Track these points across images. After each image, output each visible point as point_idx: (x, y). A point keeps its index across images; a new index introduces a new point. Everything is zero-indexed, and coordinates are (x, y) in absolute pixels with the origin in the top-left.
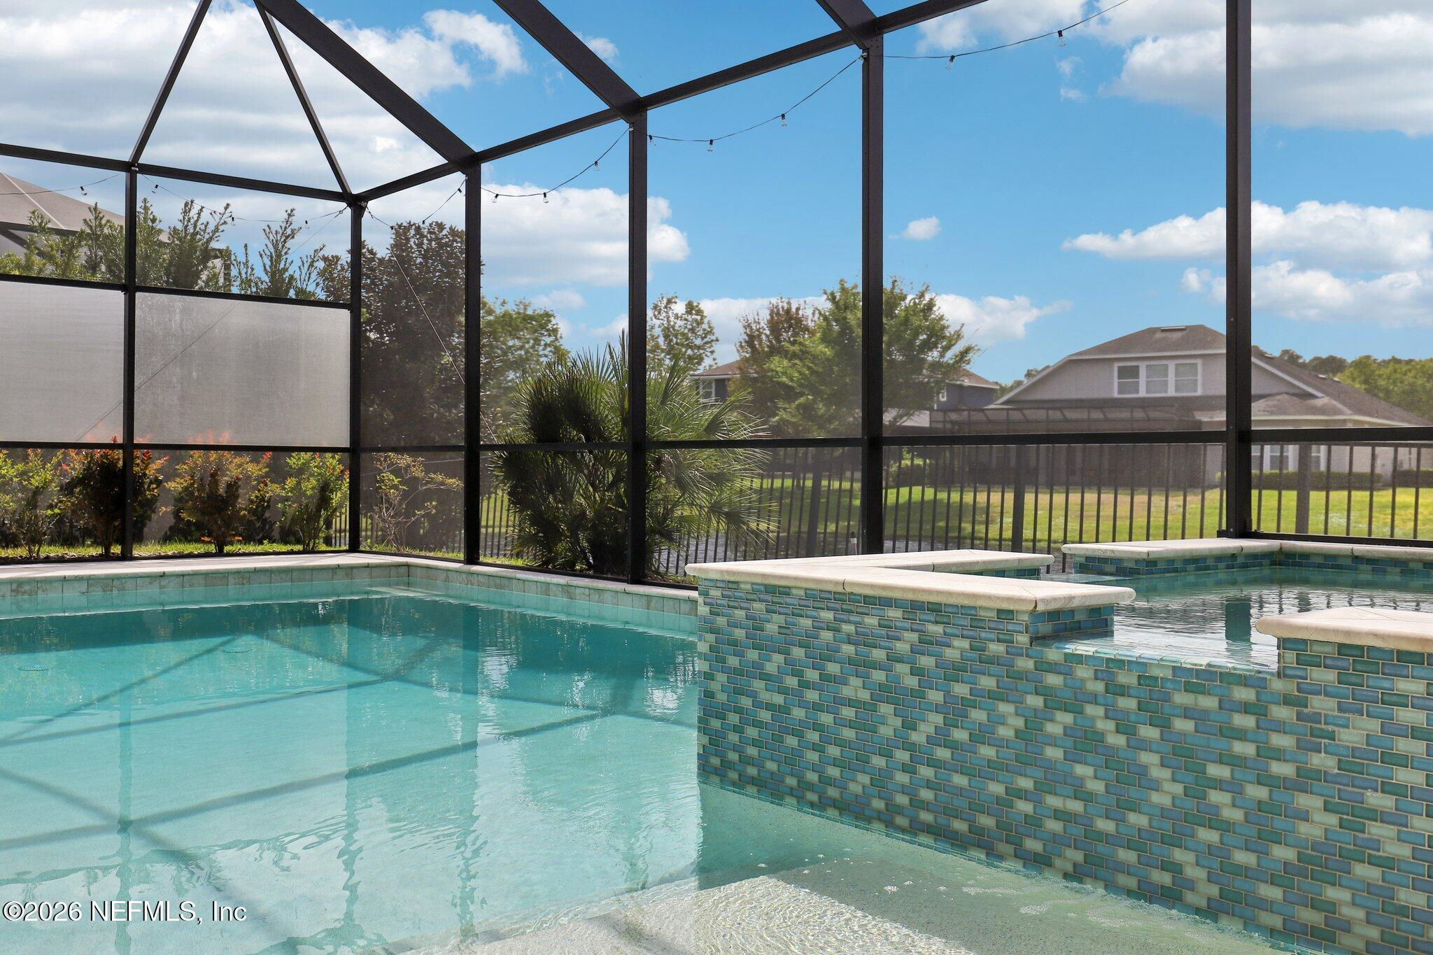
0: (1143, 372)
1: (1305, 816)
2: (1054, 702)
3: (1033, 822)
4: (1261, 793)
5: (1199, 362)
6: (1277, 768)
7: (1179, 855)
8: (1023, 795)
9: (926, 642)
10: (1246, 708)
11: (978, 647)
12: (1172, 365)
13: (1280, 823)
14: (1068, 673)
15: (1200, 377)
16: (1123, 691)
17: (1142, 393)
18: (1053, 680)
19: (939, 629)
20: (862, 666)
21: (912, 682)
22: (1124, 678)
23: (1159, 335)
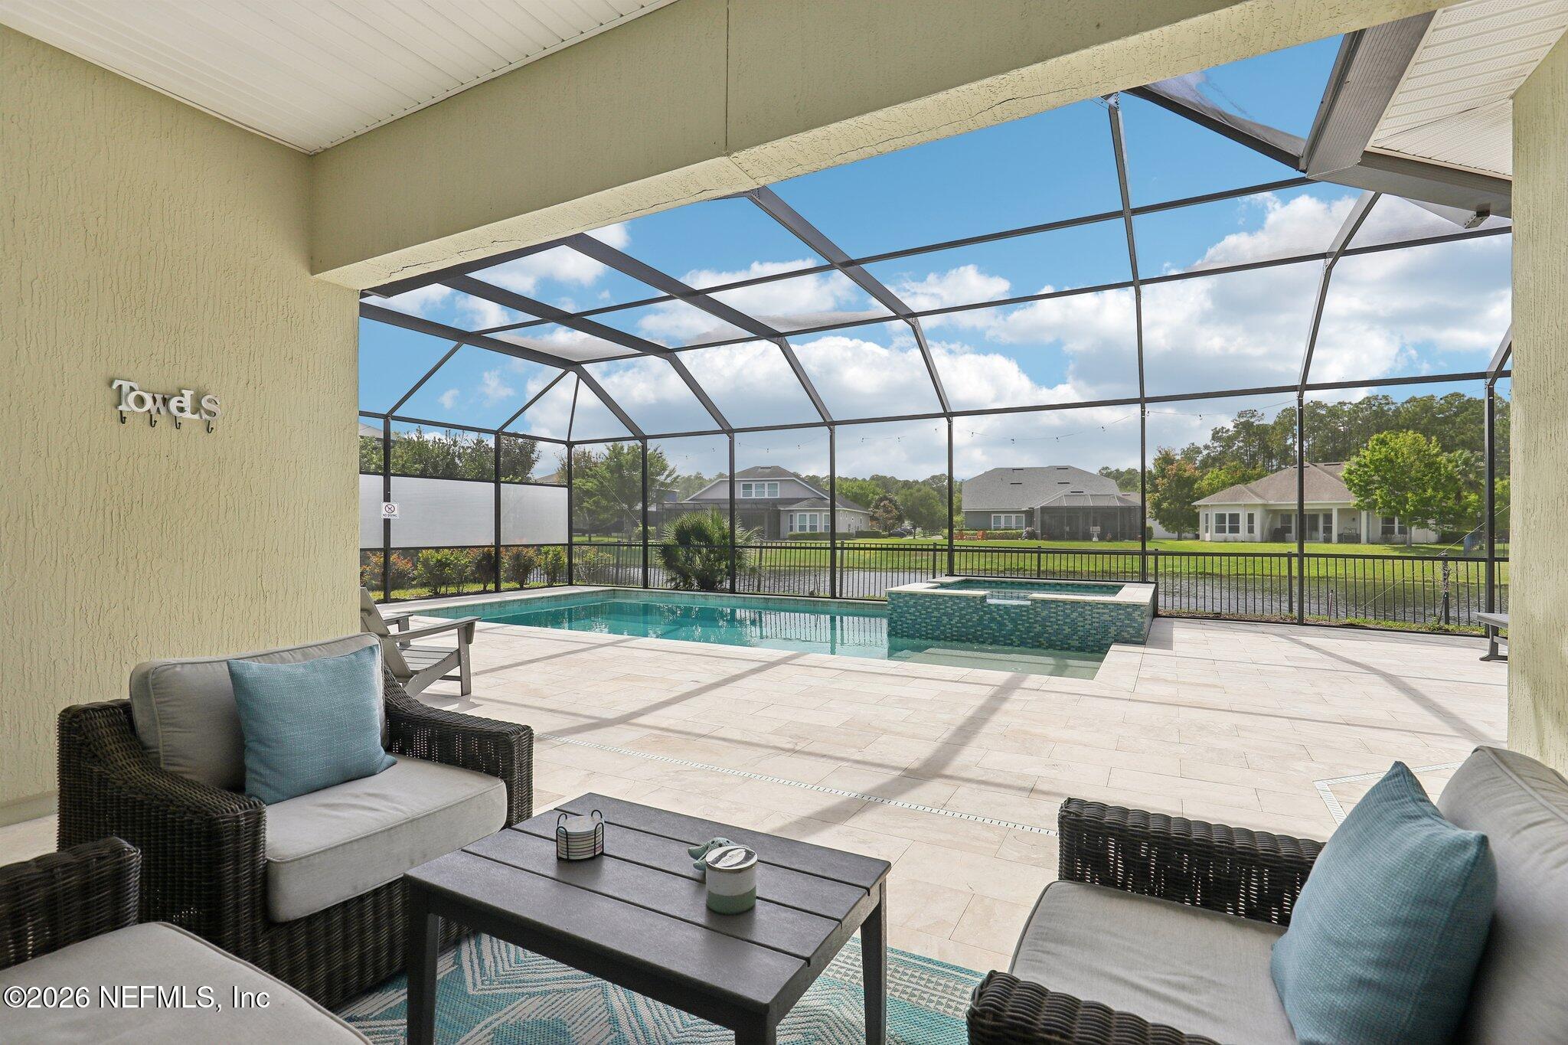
0: (754, 487)
1: (1036, 628)
2: (986, 613)
3: (981, 635)
4: (1028, 625)
5: (778, 483)
6: (1030, 621)
7: (1012, 637)
8: (978, 631)
9: (955, 603)
10: (1025, 611)
11: (968, 604)
12: (766, 484)
13: (1032, 630)
14: (989, 608)
15: (778, 490)
16: (1001, 610)
17: (753, 497)
18: (985, 609)
19: (958, 601)
20: (938, 609)
21: (952, 612)
22: (1001, 608)
23: (760, 470)
